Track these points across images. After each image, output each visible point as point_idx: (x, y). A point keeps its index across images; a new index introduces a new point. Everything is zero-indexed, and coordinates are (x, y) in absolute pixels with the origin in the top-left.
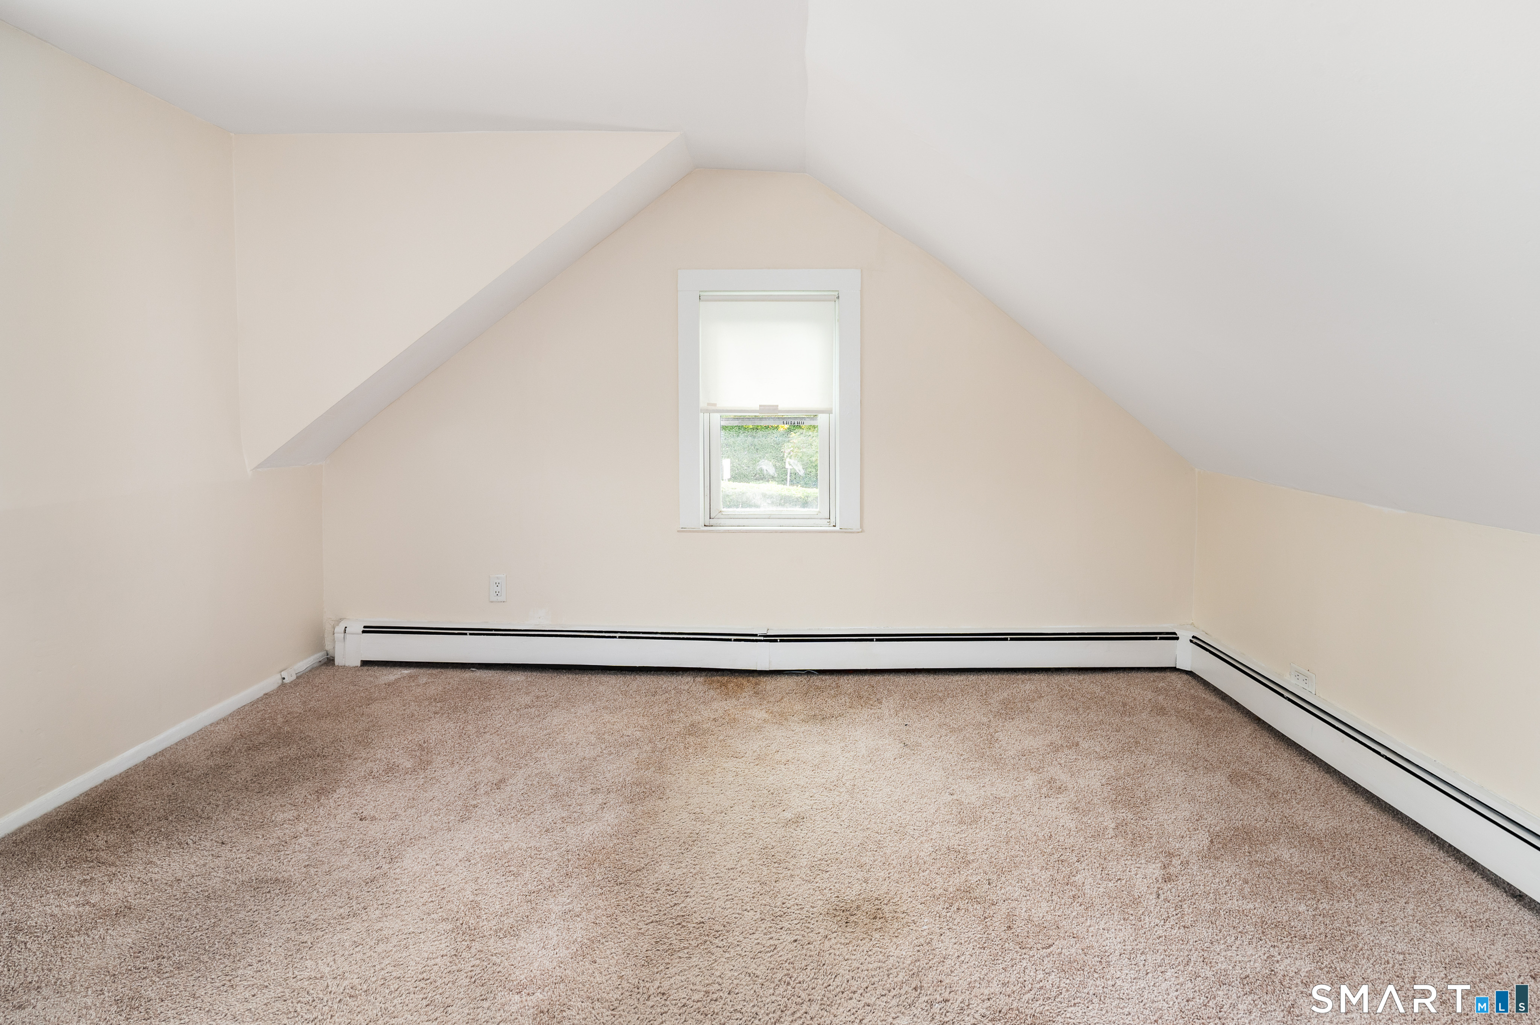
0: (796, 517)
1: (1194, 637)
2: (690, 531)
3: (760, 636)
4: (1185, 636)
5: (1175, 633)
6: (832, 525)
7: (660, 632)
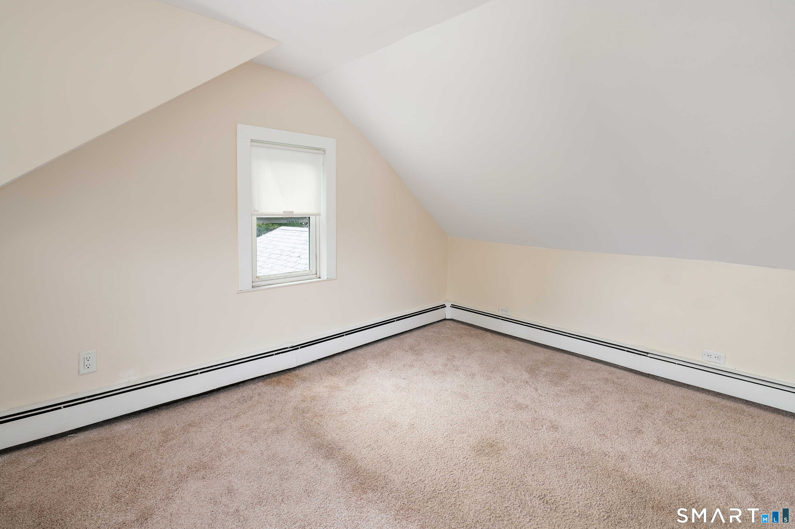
0: (299, 275)
1: (452, 305)
2: (245, 292)
3: (289, 348)
4: (448, 305)
5: (444, 305)
6: (318, 277)
7: (228, 361)
